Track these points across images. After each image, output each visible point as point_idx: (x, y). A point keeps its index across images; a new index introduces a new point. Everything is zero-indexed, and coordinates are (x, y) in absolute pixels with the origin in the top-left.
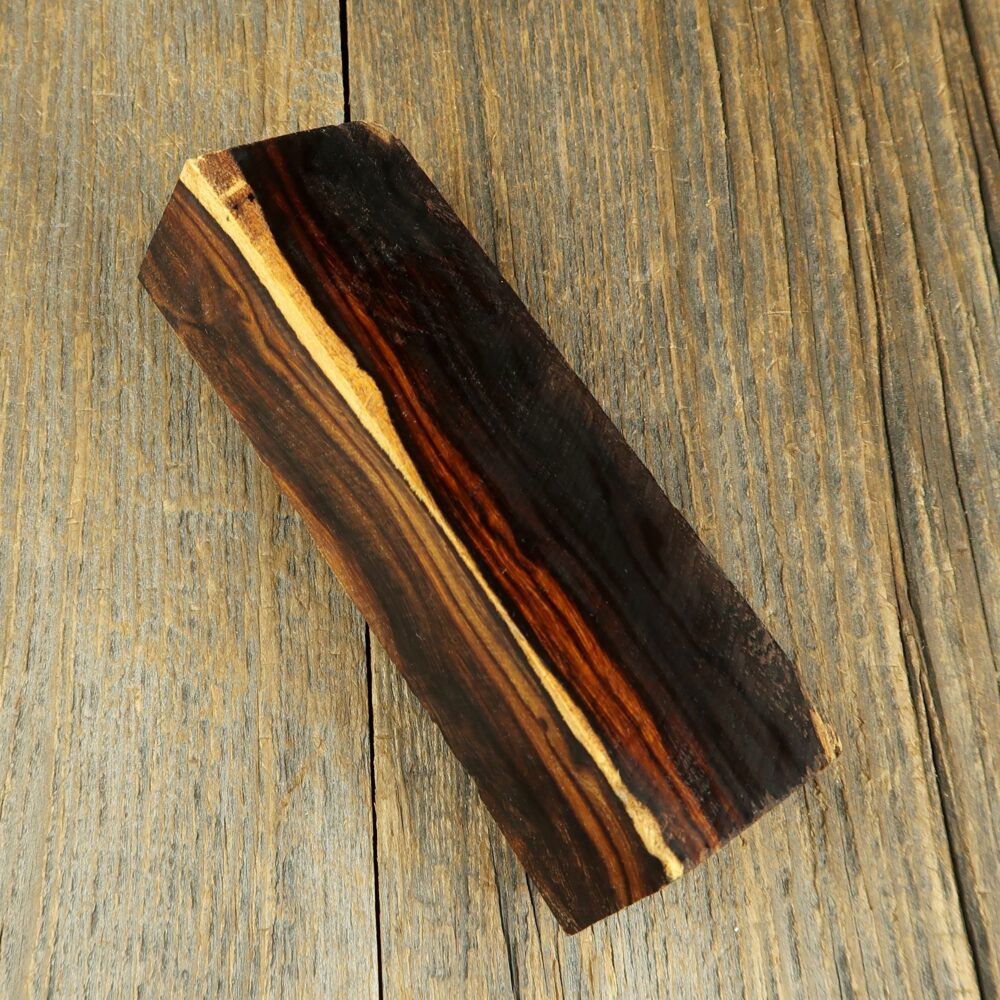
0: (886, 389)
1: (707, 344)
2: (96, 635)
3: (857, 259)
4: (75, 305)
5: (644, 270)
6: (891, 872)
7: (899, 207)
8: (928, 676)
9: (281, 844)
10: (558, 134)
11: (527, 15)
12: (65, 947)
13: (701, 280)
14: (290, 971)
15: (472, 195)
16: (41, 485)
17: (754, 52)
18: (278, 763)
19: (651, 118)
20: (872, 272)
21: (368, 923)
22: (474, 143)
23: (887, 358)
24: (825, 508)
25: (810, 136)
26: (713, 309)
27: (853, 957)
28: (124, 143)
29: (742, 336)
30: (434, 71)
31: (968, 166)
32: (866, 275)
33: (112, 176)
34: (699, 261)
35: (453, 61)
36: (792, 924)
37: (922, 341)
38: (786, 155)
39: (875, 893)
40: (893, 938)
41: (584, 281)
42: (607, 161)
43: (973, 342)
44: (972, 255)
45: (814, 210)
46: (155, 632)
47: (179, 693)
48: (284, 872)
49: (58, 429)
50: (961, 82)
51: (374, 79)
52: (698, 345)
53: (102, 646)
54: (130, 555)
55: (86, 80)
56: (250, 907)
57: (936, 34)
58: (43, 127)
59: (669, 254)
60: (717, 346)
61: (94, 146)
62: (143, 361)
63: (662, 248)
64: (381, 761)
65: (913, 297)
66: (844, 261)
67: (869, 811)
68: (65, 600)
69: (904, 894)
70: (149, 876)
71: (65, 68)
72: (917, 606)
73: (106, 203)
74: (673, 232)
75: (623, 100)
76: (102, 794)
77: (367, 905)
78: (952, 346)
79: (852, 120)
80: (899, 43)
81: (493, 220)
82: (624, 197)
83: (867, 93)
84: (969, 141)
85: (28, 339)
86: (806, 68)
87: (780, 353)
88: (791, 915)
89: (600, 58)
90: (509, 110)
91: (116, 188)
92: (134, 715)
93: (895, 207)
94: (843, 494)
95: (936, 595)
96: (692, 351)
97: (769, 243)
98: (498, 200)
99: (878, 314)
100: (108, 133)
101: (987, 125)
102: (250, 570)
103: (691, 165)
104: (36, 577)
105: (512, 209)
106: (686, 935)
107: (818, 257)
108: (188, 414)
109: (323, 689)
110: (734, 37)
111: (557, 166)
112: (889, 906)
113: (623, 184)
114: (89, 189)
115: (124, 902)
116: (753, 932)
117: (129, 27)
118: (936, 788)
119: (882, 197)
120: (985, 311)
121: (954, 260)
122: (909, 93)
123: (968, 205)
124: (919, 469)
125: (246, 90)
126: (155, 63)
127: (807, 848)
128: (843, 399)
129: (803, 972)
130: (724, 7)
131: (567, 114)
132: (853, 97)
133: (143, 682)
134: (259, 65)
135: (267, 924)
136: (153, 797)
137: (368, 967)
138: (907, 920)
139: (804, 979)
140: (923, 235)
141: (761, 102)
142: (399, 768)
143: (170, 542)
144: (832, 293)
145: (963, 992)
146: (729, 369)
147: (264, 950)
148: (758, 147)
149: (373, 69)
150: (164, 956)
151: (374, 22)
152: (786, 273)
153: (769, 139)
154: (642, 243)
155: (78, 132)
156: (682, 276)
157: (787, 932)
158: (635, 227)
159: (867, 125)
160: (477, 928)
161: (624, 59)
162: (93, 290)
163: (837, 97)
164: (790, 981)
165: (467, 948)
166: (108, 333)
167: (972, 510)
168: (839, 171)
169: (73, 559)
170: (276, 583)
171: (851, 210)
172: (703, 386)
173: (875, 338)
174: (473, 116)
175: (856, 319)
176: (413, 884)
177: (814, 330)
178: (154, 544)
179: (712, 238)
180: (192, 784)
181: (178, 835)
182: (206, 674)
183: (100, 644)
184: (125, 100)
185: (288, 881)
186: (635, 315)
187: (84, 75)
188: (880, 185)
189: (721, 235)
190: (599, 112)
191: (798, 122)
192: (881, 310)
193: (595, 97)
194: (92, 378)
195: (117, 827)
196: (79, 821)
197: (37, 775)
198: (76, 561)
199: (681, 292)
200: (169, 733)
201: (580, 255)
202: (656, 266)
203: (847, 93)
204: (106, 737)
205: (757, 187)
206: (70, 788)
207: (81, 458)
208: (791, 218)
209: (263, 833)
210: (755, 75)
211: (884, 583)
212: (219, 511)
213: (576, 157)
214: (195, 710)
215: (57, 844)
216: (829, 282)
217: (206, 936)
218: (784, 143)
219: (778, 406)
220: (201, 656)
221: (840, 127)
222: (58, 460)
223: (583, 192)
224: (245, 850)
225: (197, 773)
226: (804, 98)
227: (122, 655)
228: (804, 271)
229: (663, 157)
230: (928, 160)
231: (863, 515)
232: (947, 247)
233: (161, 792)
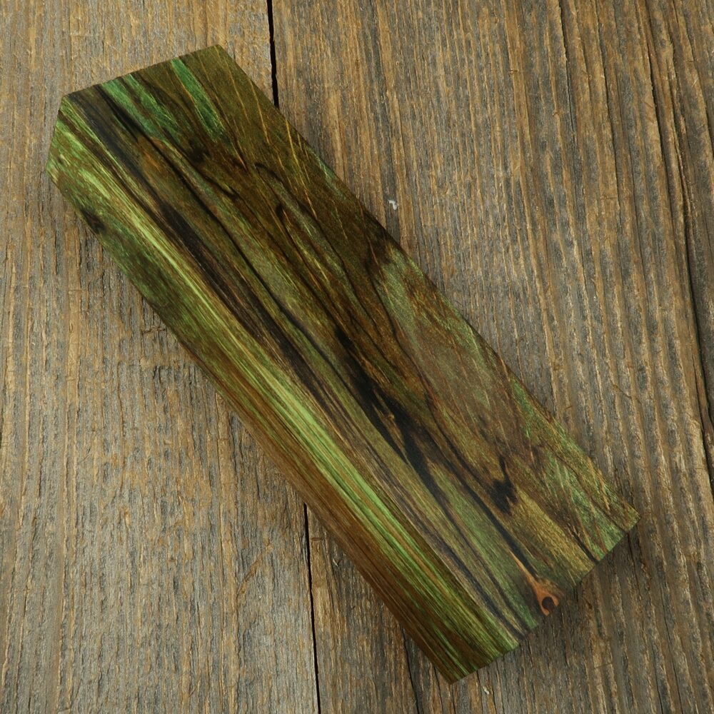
0: (690, 255)
1: (555, 224)
2: (92, 467)
3: (668, 154)
4: (65, 207)
5: (506, 168)
6: (700, 625)
7: (699, 112)
9: (241, 620)
10: (437, 61)
12: (79, 707)
13: (550, 174)
15: (372, 111)
16: (44, 350)
18: (237, 559)
19: (509, 46)
20: (679, 164)
21: (310, 677)
22: (373, 70)
23: (691, 231)
24: (646, 349)
25: (631, 58)
26: (559, 197)
28: (98, 74)
29: (580, 218)
30: (339, 12)
32: (674, 166)
34: (548, 158)
35: (354, 3)
36: (626, 666)
38: (613, 73)
39: (687, 641)
40: (701, 673)
41: (460, 179)
42: (475, 82)
45: (635, 117)
46: (138, 462)
47: (159, 510)
48: (244, 642)
49: (55, 305)
51: (293, 21)
52: (548, 225)
53: (97, 475)
54: (116, 402)
55: (65, 24)
56: (220, 669)
58: (33, 63)
59: (525, 154)
60: (563, 225)
61: (74, 78)
63: (519, 149)
64: (316, 558)
65: (710, 182)
66: (658, 156)
68: (67, 440)
70: (142, 650)
71: (48, 15)
74: (528, 137)
75: (487, 33)
76: (102, 589)
79: (662, 44)
81: (388, 130)
82: (489, 109)
83: (673, 22)
85: (28, 234)
86: (627, 3)
87: (610, 229)
88: (625, 659)
90: (399, 43)
92: (124, 528)
93: (696, 112)
94: (660, 338)
96: (544, 230)
97: (601, 144)
98: (392, 116)
99: (684, 196)
100: (85, 67)
102: (210, 410)
103: (540, 83)
104: (44, 423)
105: (403, 122)
106: (548, 678)
107: (638, 153)
109: (269, 500)
111: (437, 86)
112: (697, 649)
113: (488, 100)
115: (123, 670)
116: (598, 673)
119: (686, 104)
122: (705, 21)
125: (192, 29)
126: (119, 8)
127: (635, 608)
128: (658, 264)
129: (635, 701)
131: (444, 45)
132: (663, 26)
133: (130, 501)
134: (202, 8)
135: (233, 682)
136: (142, 592)
139: (635, 706)
141: (593, 31)
142: (329, 563)
143: (147, 390)
144: (649, 181)
146: (572, 243)
147: (232, 702)
148: (591, 67)
149: (291, 12)
150: (155, 710)
152: (614, 167)
153: (599, 61)
154: (504, 147)
155: (61, 67)
156: (535, 172)
157: (622, 672)
158: (498, 134)
159: (674, 46)
160: (391, 681)
163: (651, 25)
164: (626, 708)
165: (384, 697)
168: (653, 85)
169: (72, 407)
170: (230, 421)
171: (663, 116)
172: (552, 258)
173: (682, 215)
174: (371, 48)
175: (668, 202)
176: (343, 650)
177: (636, 211)
178: (135, 393)
179: (557, 141)
180: (172, 578)
181: (162, 618)
182: (179, 493)
183: (95, 473)
184: (97, 39)
185: (248, 649)
186: (499, 204)
187: (63, 19)
188: (684, 95)
189: (564, 138)
190: (468, 42)
191: (622, 47)
192: (686, 194)
193: (466, 31)
194: (80, 264)
195: (115, 614)
196: (86, 611)
197: (51, 577)
198: (74, 409)
199: (535, 184)
200: (152, 540)
201: (457, 157)
202: (515, 164)
203: (658, 23)
204: (104, 545)
205: (591, 99)
206: (77, 586)
207: (75, 327)
208: (617, 123)
209: (227, 613)
210: (588, 10)
211: (691, 405)
212: (184, 366)
213: (451, 78)
214: (171, 521)
215: (69, 629)
216: (647, 172)
217: (186, 696)
218: (612, 63)
219: (610, 271)
220: (175, 479)
221: (653, 50)
222: (56, 330)
223: (458, 107)
224: (213, 627)
225: (175, 570)
226: (626, 28)
227: (114, 481)
228: (627, 165)
229: (519, 77)
231: (675, 354)
233: (148, 584)
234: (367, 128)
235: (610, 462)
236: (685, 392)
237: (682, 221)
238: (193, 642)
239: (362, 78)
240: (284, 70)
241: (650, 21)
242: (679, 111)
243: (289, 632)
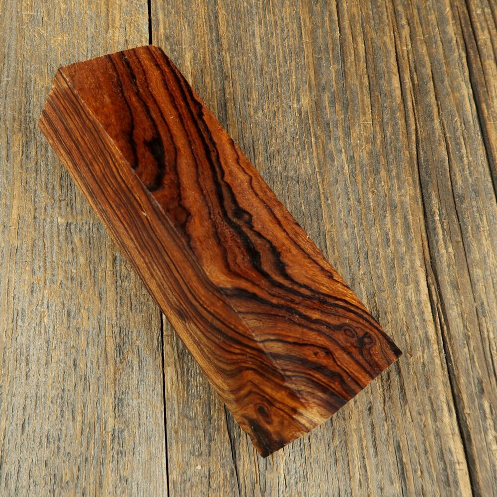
0: (420, 161)
1: (330, 138)
2: (25, 284)
3: (405, 96)
4: (14, 119)
7: (426, 70)
8: (441, 305)
9: (117, 389)
10: (256, 33)
12: (9, 441)
13: (327, 106)
14: (121, 452)
15: (212, 64)
18: (116, 348)
19: (302, 25)
20: (413, 103)
21: (160, 428)
22: (214, 38)
23: (420, 146)
24: (389, 221)
25: (382, 34)
26: (333, 121)
27: (403, 446)
28: (38, 38)
29: (348, 134)
31: (461, 49)
32: (410, 104)
33: (32, 54)
34: (326, 97)
36: (373, 429)
37: (438, 137)
38: (370, 44)
39: (414, 414)
40: (424, 436)
41: (268, 107)
42: (280, 47)
43: (463, 137)
44: (463, 94)
45: (384, 71)
46: (54, 283)
47: (66, 313)
48: (118, 404)
49: (5, 181)
50: (457, 7)
51: (164, 6)
52: (326, 139)
53: (27, 290)
54: (41, 244)
55: (19, 6)
56: (101, 420)
59: (311, 93)
60: (335, 140)
61: (23, 40)
62: (48, 147)
63: (308, 90)
64: (167, 348)
65: (433, 115)
66: (399, 97)
67: (412, 372)
68: (9, 267)
69: (429, 414)
70: (51, 405)
72: (435, 269)
73: (29, 68)
74: (313, 82)
75: (288, 16)
76: (27, 364)
77: (160, 419)
78: (453, 139)
79: (403, 26)
81: (222, 76)
82: (289, 65)
83: (410, 13)
84: (462, 37)
87: (367, 143)
88: (372, 424)
90: (231, 21)
91: (34, 61)
92: (43, 325)
93: (424, 70)
94: (398, 213)
95: (445, 264)
96: (323, 142)
97: (361, 88)
98: (226, 68)
99: (416, 124)
100: (30, 33)
101: (470, 29)
102: (101, 252)
103: (322, 49)
105: (232, 71)
106: (320, 434)
107: (386, 94)
109: (138, 311)
111: (255, 49)
112: (421, 420)
113: (288, 59)
114: (21, 61)
115: (38, 418)
116: (353, 433)
118: (445, 361)
119: (418, 65)
120: (469, 122)
121: (454, 96)
122: (431, 12)
123: (461, 69)
124: (437, 201)
125: (99, 11)
127: (380, 391)
128: (398, 166)
129: (378, 453)
131: (260, 23)
132: (403, 15)
133: (48, 308)
135: (110, 430)
136: (53, 366)
137: (161, 451)
138: (431, 426)
139: (379, 457)
140: (439, 84)
141: (357, 17)
142: (176, 352)
143: (62, 238)
144: (393, 113)
145: (459, 463)
146: (341, 151)
147: (109, 442)
148: (356, 40)
149: (163, 1)
150: (58, 445)
152: (369, 103)
153: (361, 36)
154: (298, 88)
155: (15, 32)
156: (318, 105)
157: (370, 433)
158: (294, 80)
159: (410, 28)
160: (215, 431)
162: (23, 111)
163: (395, 15)
164: (372, 457)
165: (210, 441)
166: (31, 134)
167: (463, 221)
168: (396, 52)
170: (114, 259)
171: (403, 71)
172: (328, 160)
173: (414, 135)
174: (213, 24)
175: (405, 127)
176: (184, 409)
177: (384, 131)
178: (53, 239)
179: (333, 86)
180: (72, 359)
181: (66, 385)
182: (80, 304)
184: (39, 16)
185: (120, 408)
186: (294, 124)
187: (18, 4)
188: (417, 59)
189: (337, 84)
190: (276, 22)
191: (376, 27)
192: (417, 122)
193: (274, 15)
194: (22, 156)
195: (35, 381)
196: (16, 378)
198: (14, 247)
199: (317, 113)
200: (60, 333)
201: (267, 94)
202: (305, 100)
203: (400, 13)
204: (29, 335)
205: (355, 60)
206: (11, 361)
207: (17, 196)
208: (372, 75)
209: (108, 384)
210: (354, 4)
211: (419, 258)
212: (86, 222)
213: (264, 45)
214: (73, 322)
215: (5, 389)
216: (391, 107)
217: (79, 436)
218: (369, 38)
219: (366, 170)
220: (77, 295)
221: (397, 30)
222: (5, 197)
223: (268, 63)
224: (98, 393)
225: (75, 354)
226: (379, 16)
227: (38, 294)
228: (378, 102)
229: (308, 45)
230: (441, 46)
231: (408, 224)
232: (450, 90)
233: (57, 363)
234: (209, 74)
235: (364, 294)
236: (415, 250)
237: (414, 139)
238: (84, 401)
239: (206, 44)
240: (157, 37)
241: (395, 11)
243: (148, 398)
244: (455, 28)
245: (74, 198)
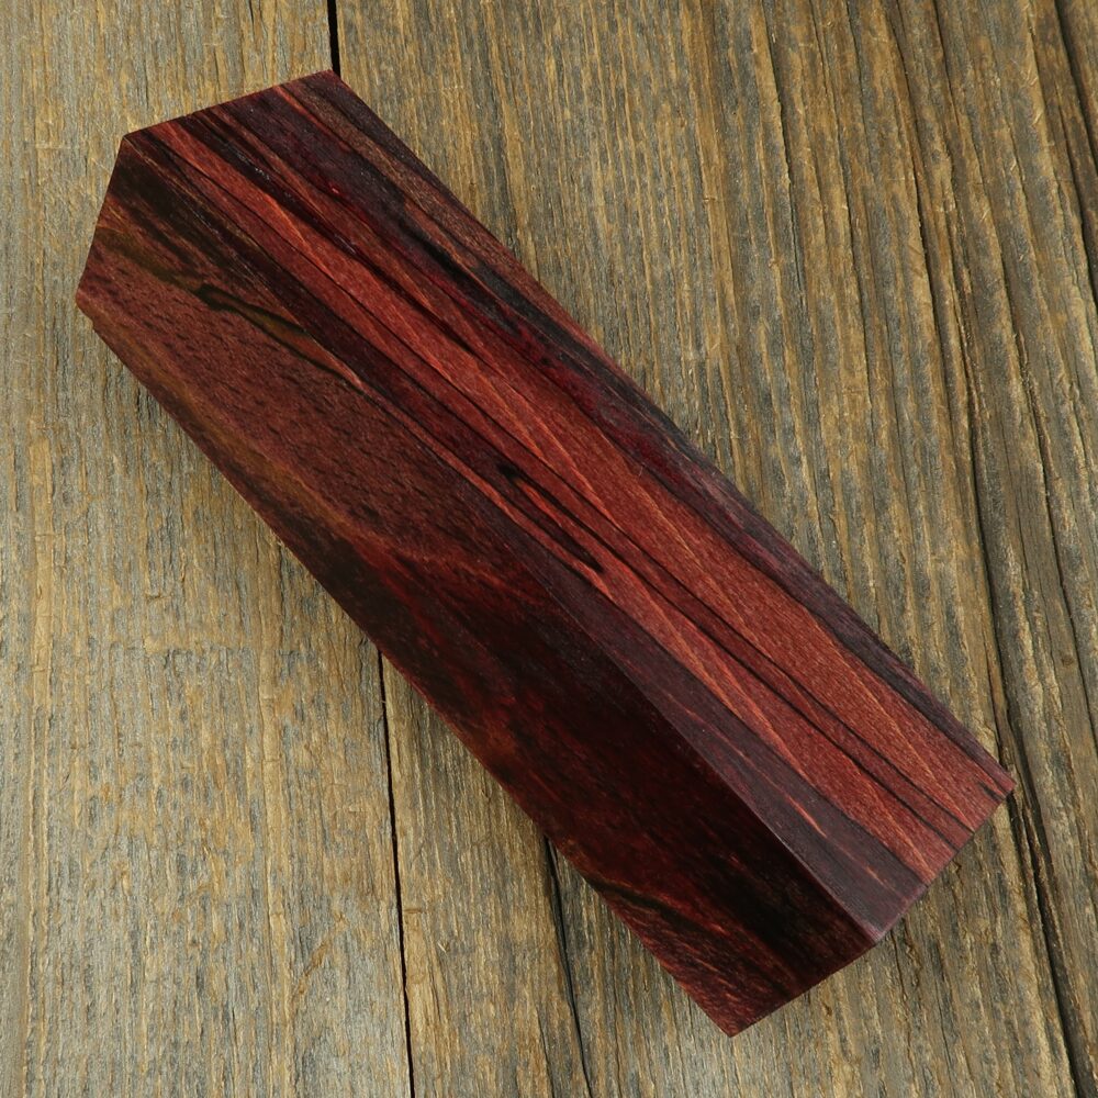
0: (978, 477)
1: (774, 432)
2: (72, 803)
3: (945, 324)
4: (28, 408)
5: (698, 346)
6: (995, 1038)
7: (991, 260)
8: (1033, 810)
9: (300, 1035)
10: (594, 185)
11: (553, 40)
13: (765, 355)
17: (821, 78)
18: (293, 941)
19: (703, 162)
20: (961, 340)
22: (496, 199)
23: (980, 441)
24: (912, 620)
25: (888, 179)
26: (779, 389)
28: (79, 206)
29: (812, 422)
30: (444, 110)
31: (1069, 209)
32: (954, 342)
33: (65, 247)
34: (762, 331)
35: (467, 97)
37: (1019, 419)
38: (860, 202)
39: (976, 1061)
41: (628, 363)
42: (652, 217)
43: (1077, 417)
44: (1075, 315)
45: (894, 269)
46: (141, 796)
47: (174, 865)
48: (304, 1066)
49: (14, 558)
50: (1060, 108)
52: (763, 432)
53: (79, 815)
54: (106, 706)
55: (28, 130)
57: (1030, 52)
59: (727, 325)
60: (785, 434)
61: (42, 213)
62: (113, 472)
63: (719, 318)
64: (414, 943)
65: (1008, 366)
66: (929, 327)
68: (33, 762)
69: (1009, 1059)
70: (148, 1080)
72: (1019, 730)
73: (60, 280)
74: (732, 299)
75: (669, 141)
76: (88, 989)
78: (1053, 423)
79: (934, 156)
80: (989, 62)
82: (673, 258)
83: (951, 124)
84: (1071, 179)
86: (881, 96)
87: (857, 438)
88: (883, 1091)
89: (640, 90)
90: (536, 157)
91: (72, 263)
92: (121, 896)
93: (987, 260)
94: (933, 603)
95: (1038, 708)
96: (756, 440)
97: (843, 309)
99: (969, 389)
100: (58, 196)
101: (1091, 160)
102: (250, 716)
103: (750, 217)
107: (899, 323)
108: (170, 535)
109: (340, 853)
110: (796, 60)
111: (593, 222)
112: (991, 1074)
113: (671, 243)
114: (38, 265)
117: (76, 63)
118: (1042, 938)
119: (971, 249)
120: (1091, 381)
121: (1055, 321)
122: (1000, 122)
123: (1069, 255)
124: (1019, 569)
126: (109, 107)
127: (899, 1013)
128: (930, 491)
130: (784, 24)
131: (604, 160)
132: (936, 130)
133: (130, 854)
136: (148, 992)
138: (1012, 1089)
140: (1019, 293)
141: (829, 139)
142: (433, 949)
143: (154, 687)
144: (916, 366)
146: (799, 460)
148: (827, 193)
151: (371, 53)
152: (863, 345)
153: (839, 183)
154: (695, 312)
155: (21, 195)
156: (742, 352)
158: (687, 294)
159: (952, 161)
161: (670, 90)
162: (49, 388)
163: (917, 130)
166: (69, 441)
167: (1079, 614)
168: (921, 220)
169: (41, 713)
170: (282, 731)
171: (937, 266)
172: (769, 481)
173: (966, 417)
174: (493, 165)
175: (945, 397)
176: (454, 1079)
177: (896, 411)
178: (137, 691)
179: (776, 305)
180: (194, 972)
181: (180, 1031)
182: (205, 842)
183: (77, 811)
184: (77, 153)
185: (310, 1078)
186: (689, 400)
187: (25, 124)
188: (969, 233)
189: (786, 300)
190: (640, 156)
191: (873, 162)
192: (972, 386)
193: (636, 138)
194: (52, 495)
195: (108, 1026)
196: (63, 1021)
197: (10, 970)
198: (44, 715)
199: (742, 371)
200: (163, 914)
201: (624, 330)
202: (713, 341)
203: (929, 125)
204: (90, 921)
205: (827, 242)
206: (50, 984)
207: (45, 590)
208: (867, 277)
209: (277, 1024)
210: (822, 106)
211: (981, 704)
212: (211, 648)
213: (615, 211)
214: (192, 885)
215: (38, 1049)
216: (912, 353)
218: (858, 188)
219: (857, 502)
220: (197, 821)
221: (921, 166)
222: (16, 595)
223: (625, 254)
224: (258, 1045)
225: (198, 958)
226: (880, 133)
227: (105, 824)
228: (882, 341)
229: (717, 208)
230: (1024, 203)
231: (956, 627)
232: (1046, 308)
233: (157, 981)
236: (971, 685)
237: (966, 426)
238: (225, 1068)
239: (478, 212)
241: (916, 122)
242: (960, 260)
243: (371, 1052)
244: (1055, 157)
245: (180, 592)
